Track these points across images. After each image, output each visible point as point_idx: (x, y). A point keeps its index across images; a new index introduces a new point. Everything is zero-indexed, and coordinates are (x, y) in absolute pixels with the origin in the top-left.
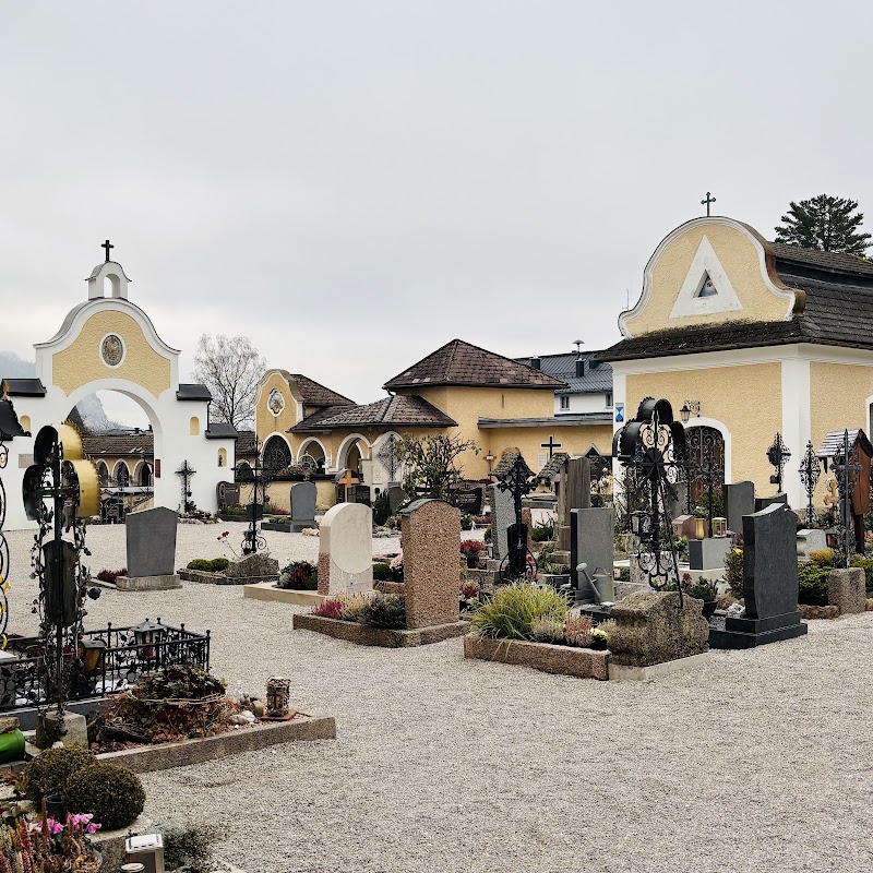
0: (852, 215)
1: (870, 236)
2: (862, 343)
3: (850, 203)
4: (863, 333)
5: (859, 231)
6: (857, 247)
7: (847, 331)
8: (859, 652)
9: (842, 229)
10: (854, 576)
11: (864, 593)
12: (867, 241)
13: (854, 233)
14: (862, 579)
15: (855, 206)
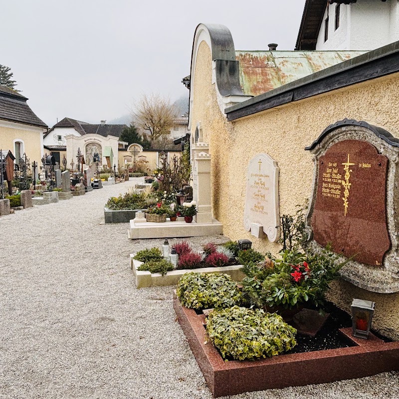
0: (9, 73)
1: (16, 82)
2: (12, 120)
3: (8, 68)
4: (12, 116)
5: (11, 79)
6: (11, 85)
7: (5, 115)
8: (6, 228)
9: (5, 77)
10: (5, 202)
11: (9, 208)
12: (15, 83)
13: (10, 80)
14: (9, 203)
15: (10, 69)
